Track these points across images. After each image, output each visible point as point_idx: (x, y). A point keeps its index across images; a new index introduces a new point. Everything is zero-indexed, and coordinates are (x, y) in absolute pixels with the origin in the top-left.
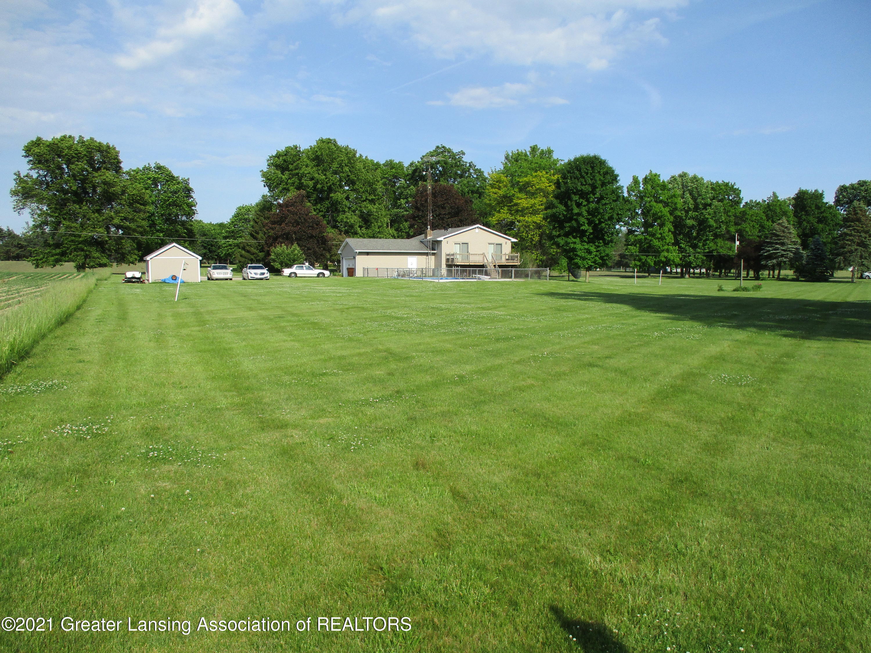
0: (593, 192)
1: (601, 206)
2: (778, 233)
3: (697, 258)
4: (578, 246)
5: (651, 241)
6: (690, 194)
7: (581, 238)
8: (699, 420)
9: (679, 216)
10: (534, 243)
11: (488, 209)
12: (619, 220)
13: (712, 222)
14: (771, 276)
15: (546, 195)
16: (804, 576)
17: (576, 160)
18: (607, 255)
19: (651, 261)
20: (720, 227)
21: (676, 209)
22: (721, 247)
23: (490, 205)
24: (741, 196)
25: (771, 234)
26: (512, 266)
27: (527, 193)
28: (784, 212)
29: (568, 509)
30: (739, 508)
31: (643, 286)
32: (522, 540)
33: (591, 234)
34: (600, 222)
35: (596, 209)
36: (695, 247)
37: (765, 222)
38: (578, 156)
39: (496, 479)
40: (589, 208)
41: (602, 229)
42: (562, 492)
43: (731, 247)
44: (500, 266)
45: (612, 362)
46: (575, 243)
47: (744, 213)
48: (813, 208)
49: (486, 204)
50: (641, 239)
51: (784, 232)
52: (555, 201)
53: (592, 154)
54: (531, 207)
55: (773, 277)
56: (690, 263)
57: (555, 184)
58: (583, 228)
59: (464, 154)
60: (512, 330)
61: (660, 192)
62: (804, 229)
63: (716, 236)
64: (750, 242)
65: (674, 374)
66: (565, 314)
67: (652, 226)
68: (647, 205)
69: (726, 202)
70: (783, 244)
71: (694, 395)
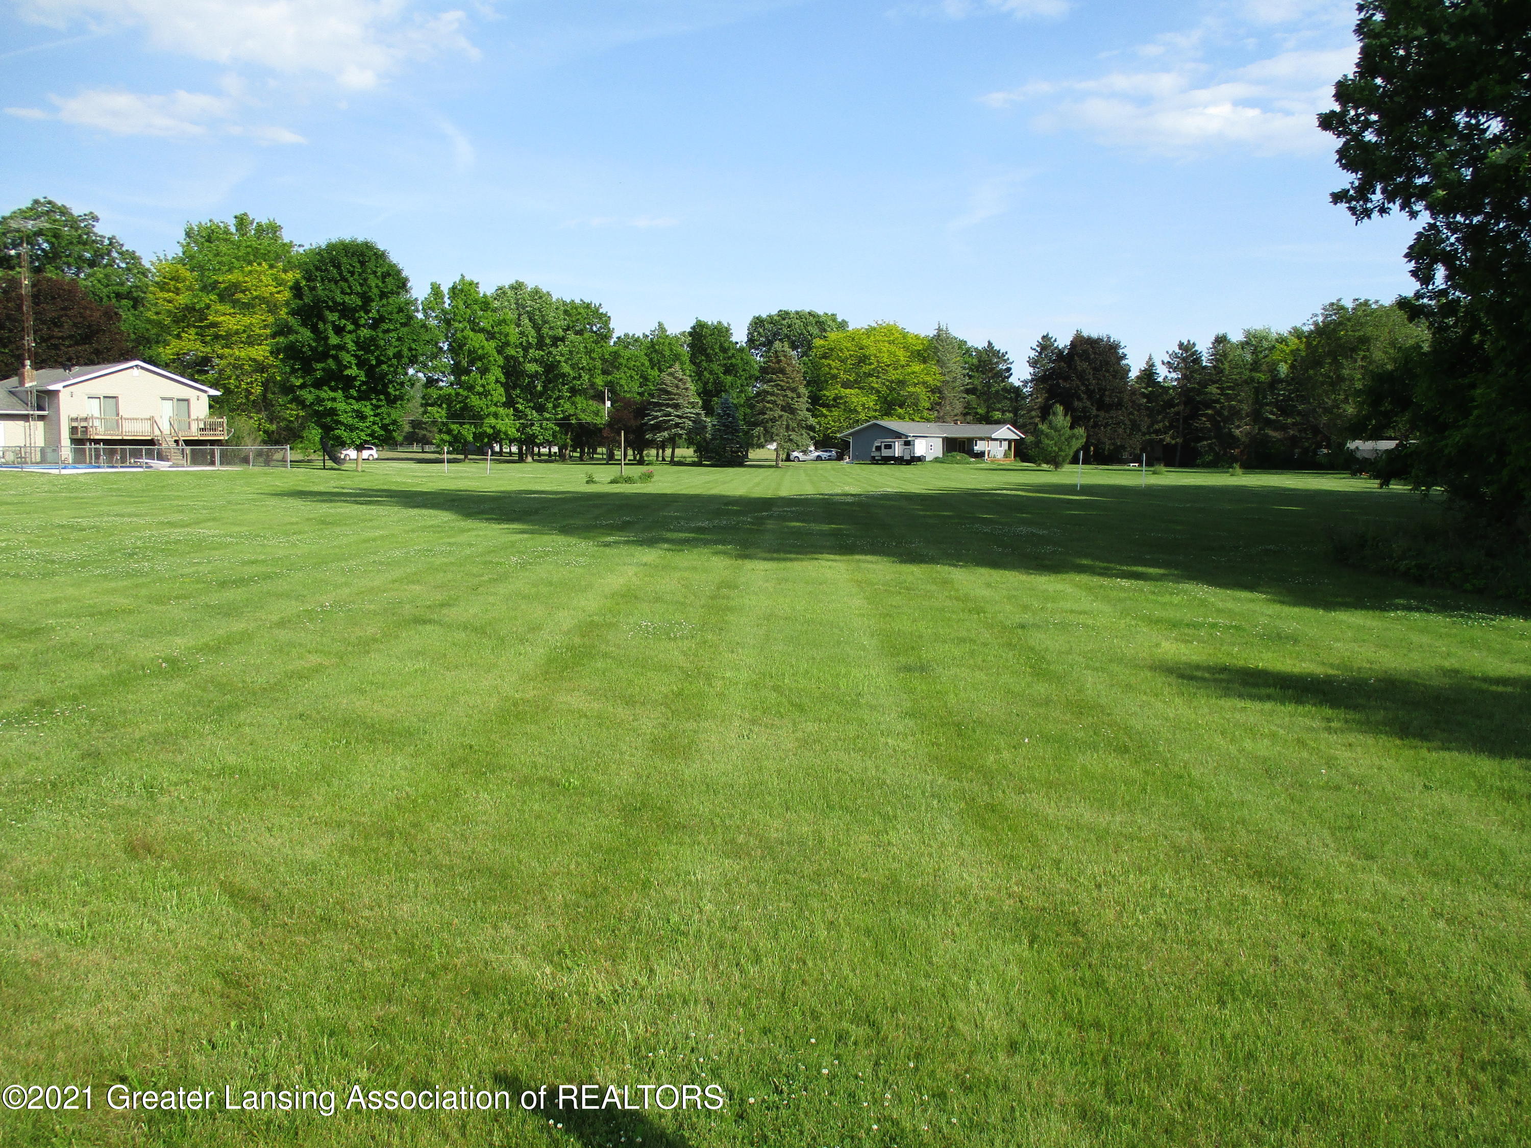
0: (365, 308)
1: (381, 335)
2: (669, 389)
3: (546, 429)
4: (341, 406)
5: (467, 397)
6: (530, 320)
7: (345, 390)
8: (630, 702)
9: (512, 357)
10: (252, 398)
11: (154, 331)
12: (413, 361)
13: (566, 368)
14: (660, 459)
15: (273, 309)
16: (868, 932)
17: (331, 247)
18: (394, 422)
19: (468, 432)
20: (580, 376)
21: (507, 344)
22: (584, 411)
23: (159, 324)
24: (611, 326)
25: (659, 389)
26: (213, 443)
27: (235, 303)
28: (675, 355)
29: (465, 889)
30: (741, 839)
31: (462, 478)
32: (398, 962)
33: (363, 383)
34: (380, 363)
35: (373, 339)
36: (540, 409)
37: (649, 370)
38: (333, 241)
39: (309, 854)
40: (358, 337)
41: (384, 375)
42: (446, 861)
43: (598, 411)
44: (188, 443)
45: (453, 614)
46: (334, 400)
47: (616, 355)
48: (717, 350)
49: (149, 321)
50: (450, 395)
51: (677, 387)
52: (293, 321)
53: (360, 239)
54: (244, 331)
55: (664, 460)
56: (534, 436)
57: (291, 288)
58: (348, 372)
59: (96, 219)
60: (244, 563)
61: (480, 313)
62: (706, 383)
63: (574, 391)
64: (628, 403)
65: (565, 628)
66: (337, 530)
67: (468, 372)
68: (459, 335)
69: (586, 335)
70: (676, 406)
71: (609, 661)
